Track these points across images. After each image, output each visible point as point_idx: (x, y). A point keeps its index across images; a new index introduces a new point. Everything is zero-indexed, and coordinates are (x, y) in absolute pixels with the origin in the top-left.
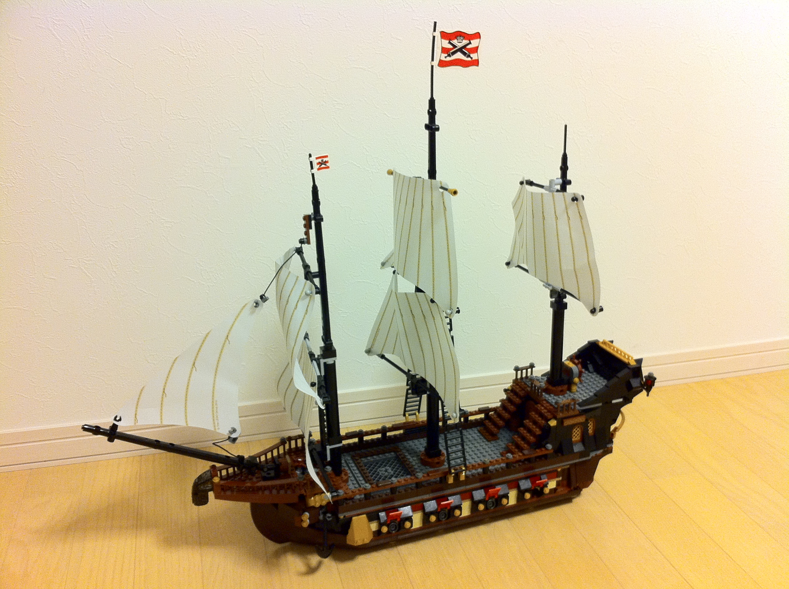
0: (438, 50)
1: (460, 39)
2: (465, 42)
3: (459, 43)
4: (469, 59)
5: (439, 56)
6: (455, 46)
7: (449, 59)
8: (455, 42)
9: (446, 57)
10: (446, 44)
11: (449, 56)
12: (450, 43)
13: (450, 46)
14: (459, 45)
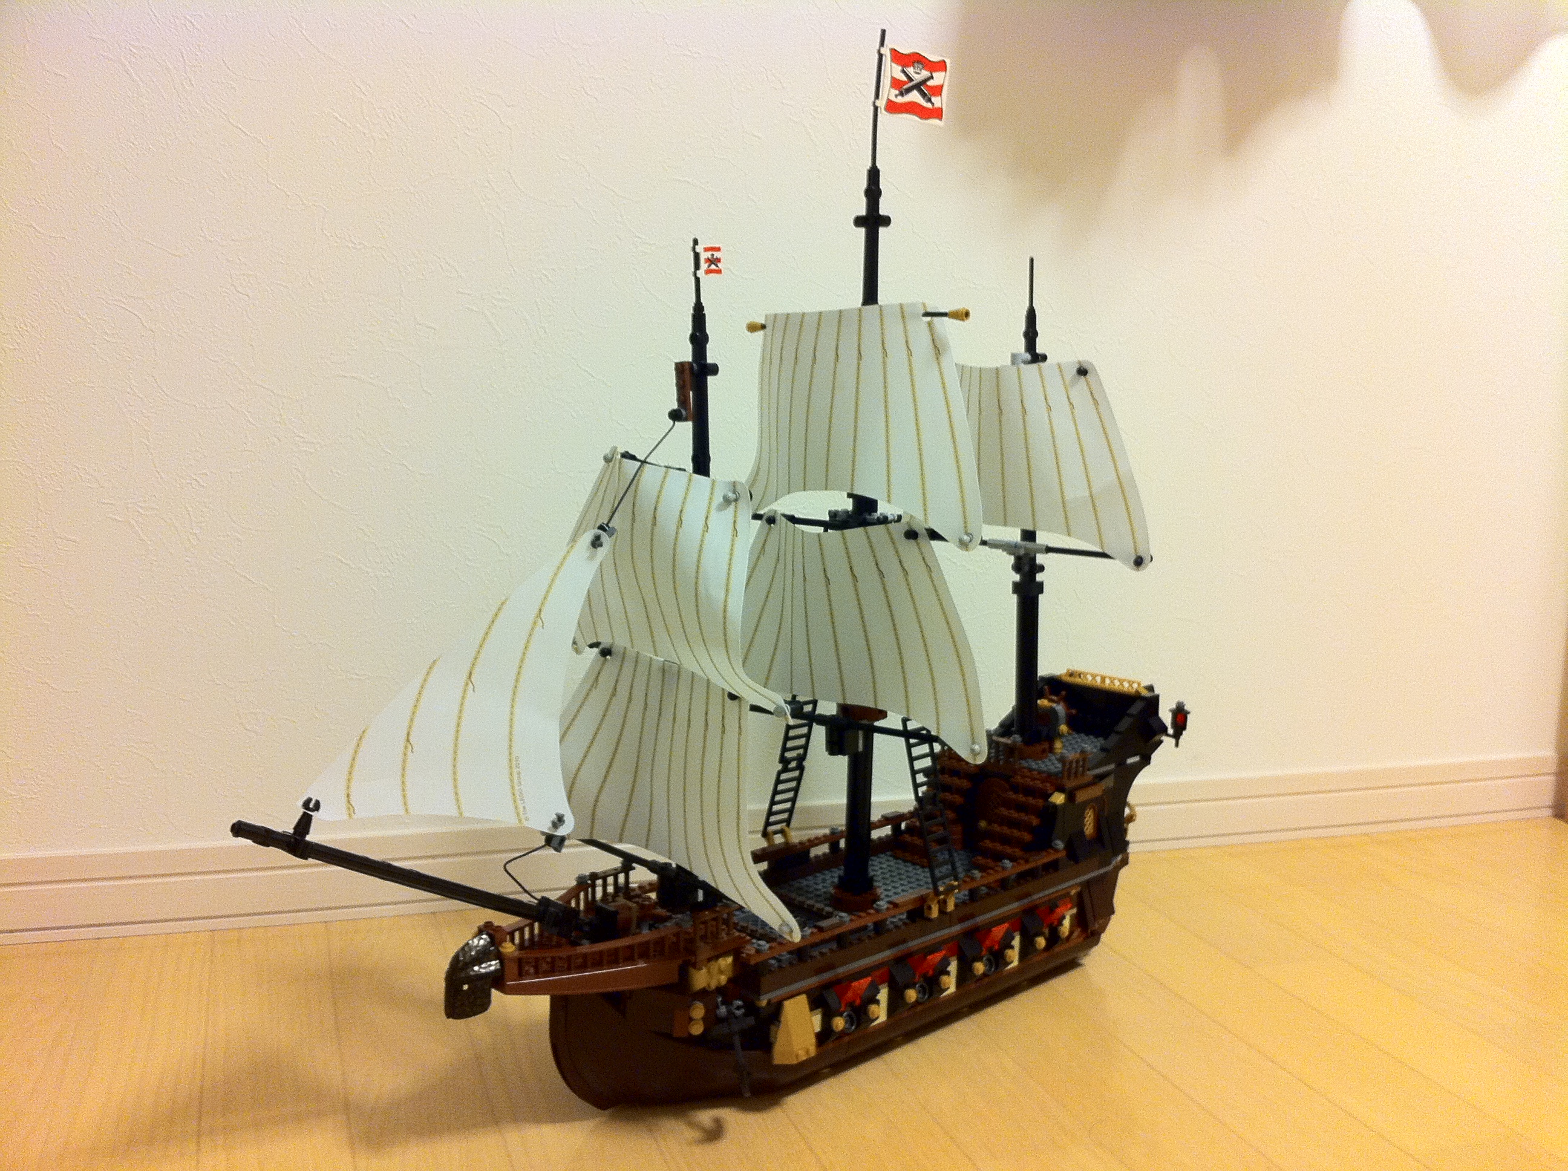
0: (886, 82)
1: (918, 67)
2: (925, 74)
3: (918, 74)
4: (929, 105)
5: (889, 93)
6: (910, 79)
7: (900, 100)
8: (910, 70)
9: (896, 96)
10: (897, 71)
11: (902, 94)
12: (904, 72)
13: (904, 78)
14: (917, 78)
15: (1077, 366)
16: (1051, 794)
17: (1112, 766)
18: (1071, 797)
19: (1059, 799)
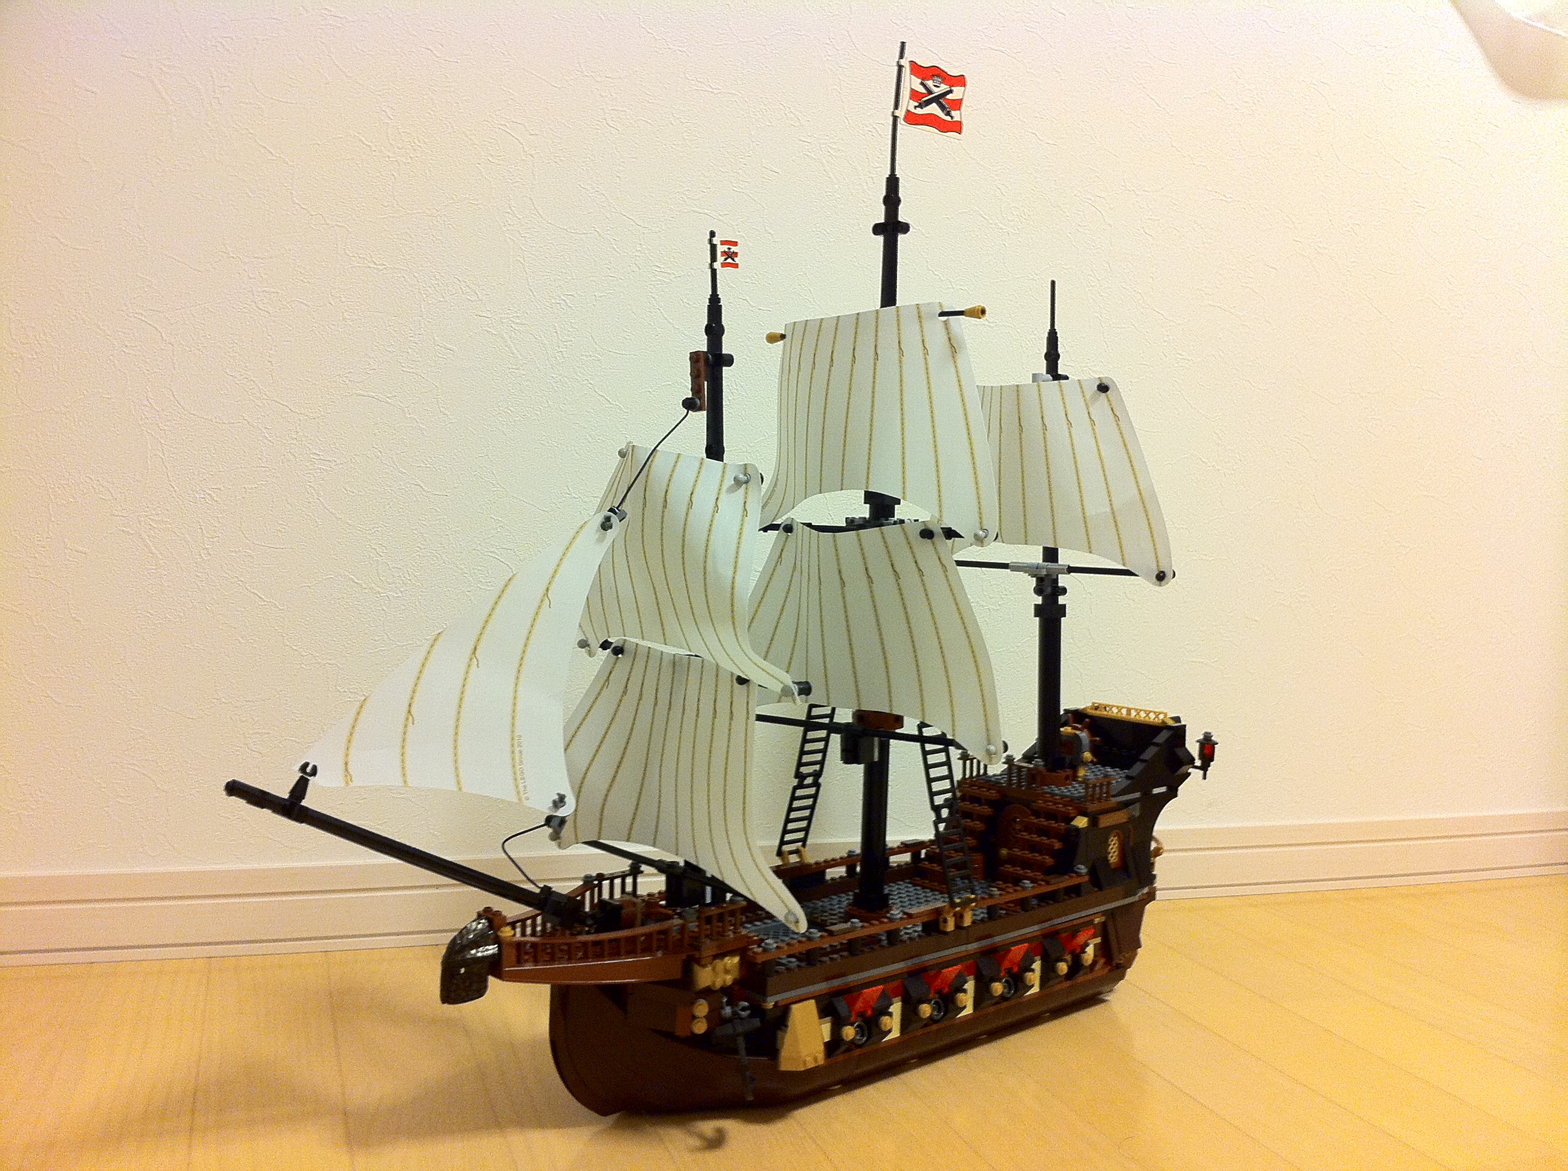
0: (905, 94)
1: (938, 80)
2: (944, 88)
3: (938, 88)
4: (948, 118)
5: (908, 104)
6: (930, 92)
7: (919, 111)
8: (930, 83)
9: (916, 107)
10: (916, 84)
11: (921, 106)
12: (922, 84)
13: (923, 90)
14: (937, 91)
15: (1098, 383)
16: (1073, 818)
17: (1137, 795)
18: (1094, 822)
19: (1081, 822)
